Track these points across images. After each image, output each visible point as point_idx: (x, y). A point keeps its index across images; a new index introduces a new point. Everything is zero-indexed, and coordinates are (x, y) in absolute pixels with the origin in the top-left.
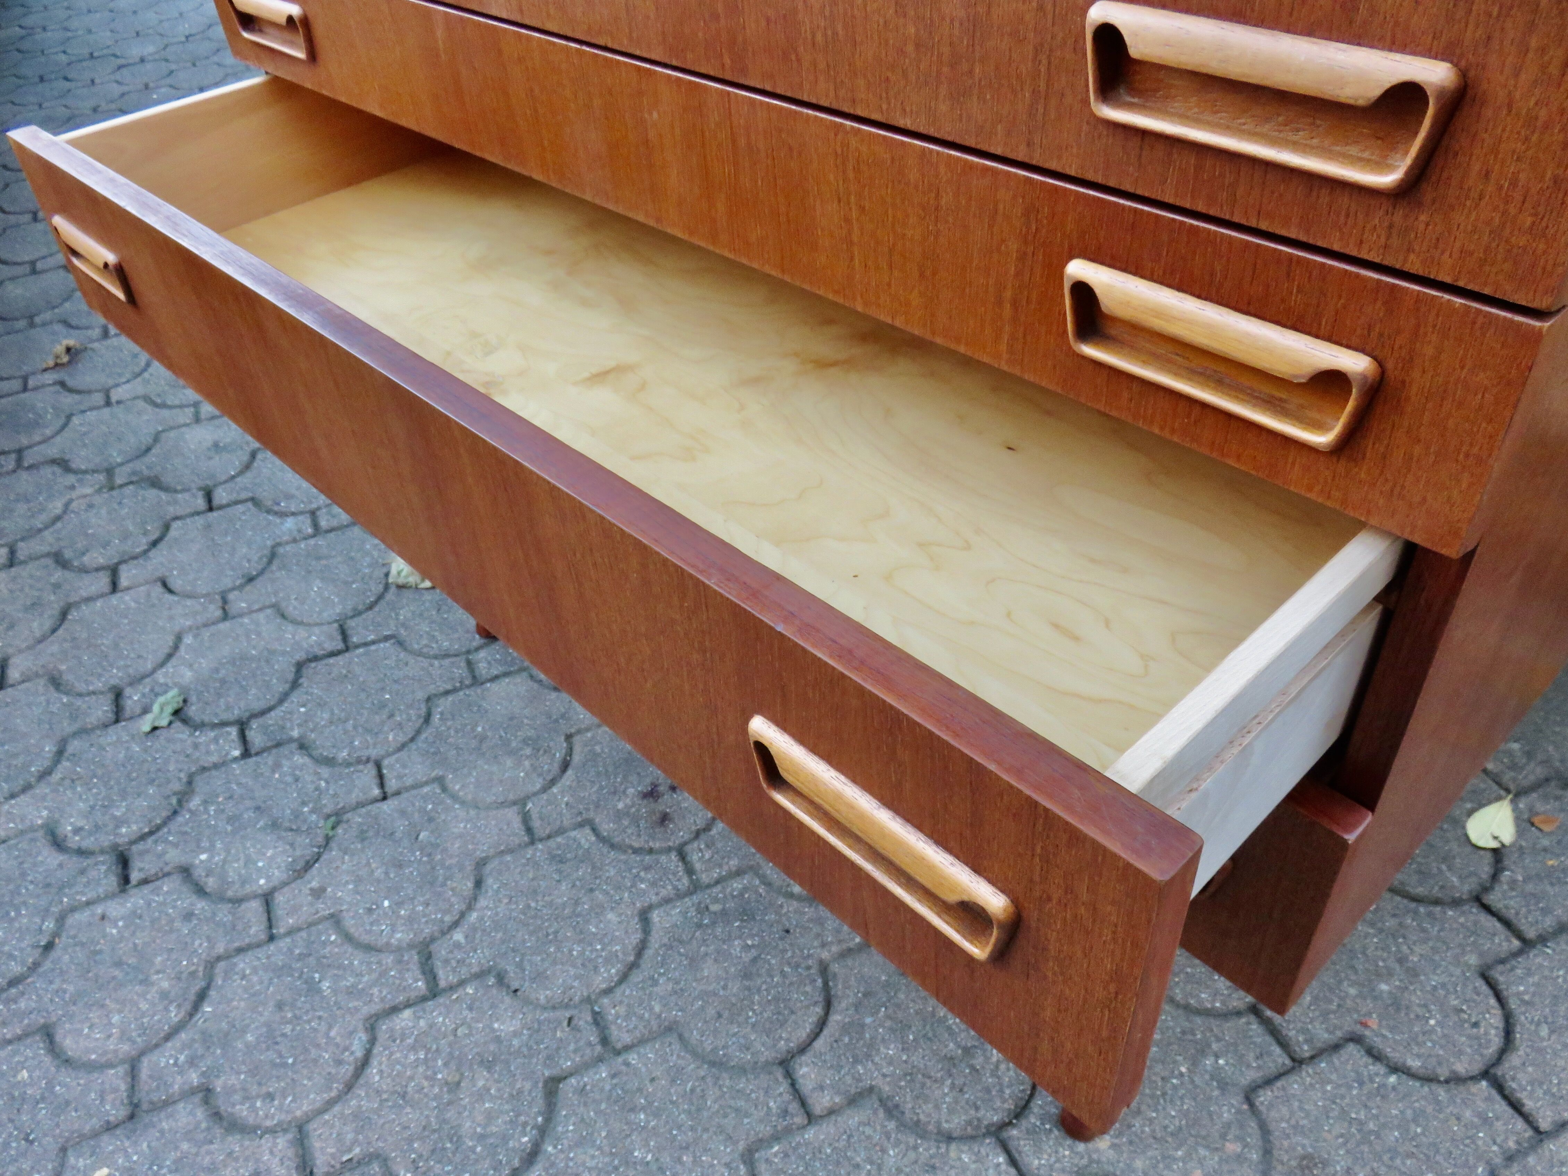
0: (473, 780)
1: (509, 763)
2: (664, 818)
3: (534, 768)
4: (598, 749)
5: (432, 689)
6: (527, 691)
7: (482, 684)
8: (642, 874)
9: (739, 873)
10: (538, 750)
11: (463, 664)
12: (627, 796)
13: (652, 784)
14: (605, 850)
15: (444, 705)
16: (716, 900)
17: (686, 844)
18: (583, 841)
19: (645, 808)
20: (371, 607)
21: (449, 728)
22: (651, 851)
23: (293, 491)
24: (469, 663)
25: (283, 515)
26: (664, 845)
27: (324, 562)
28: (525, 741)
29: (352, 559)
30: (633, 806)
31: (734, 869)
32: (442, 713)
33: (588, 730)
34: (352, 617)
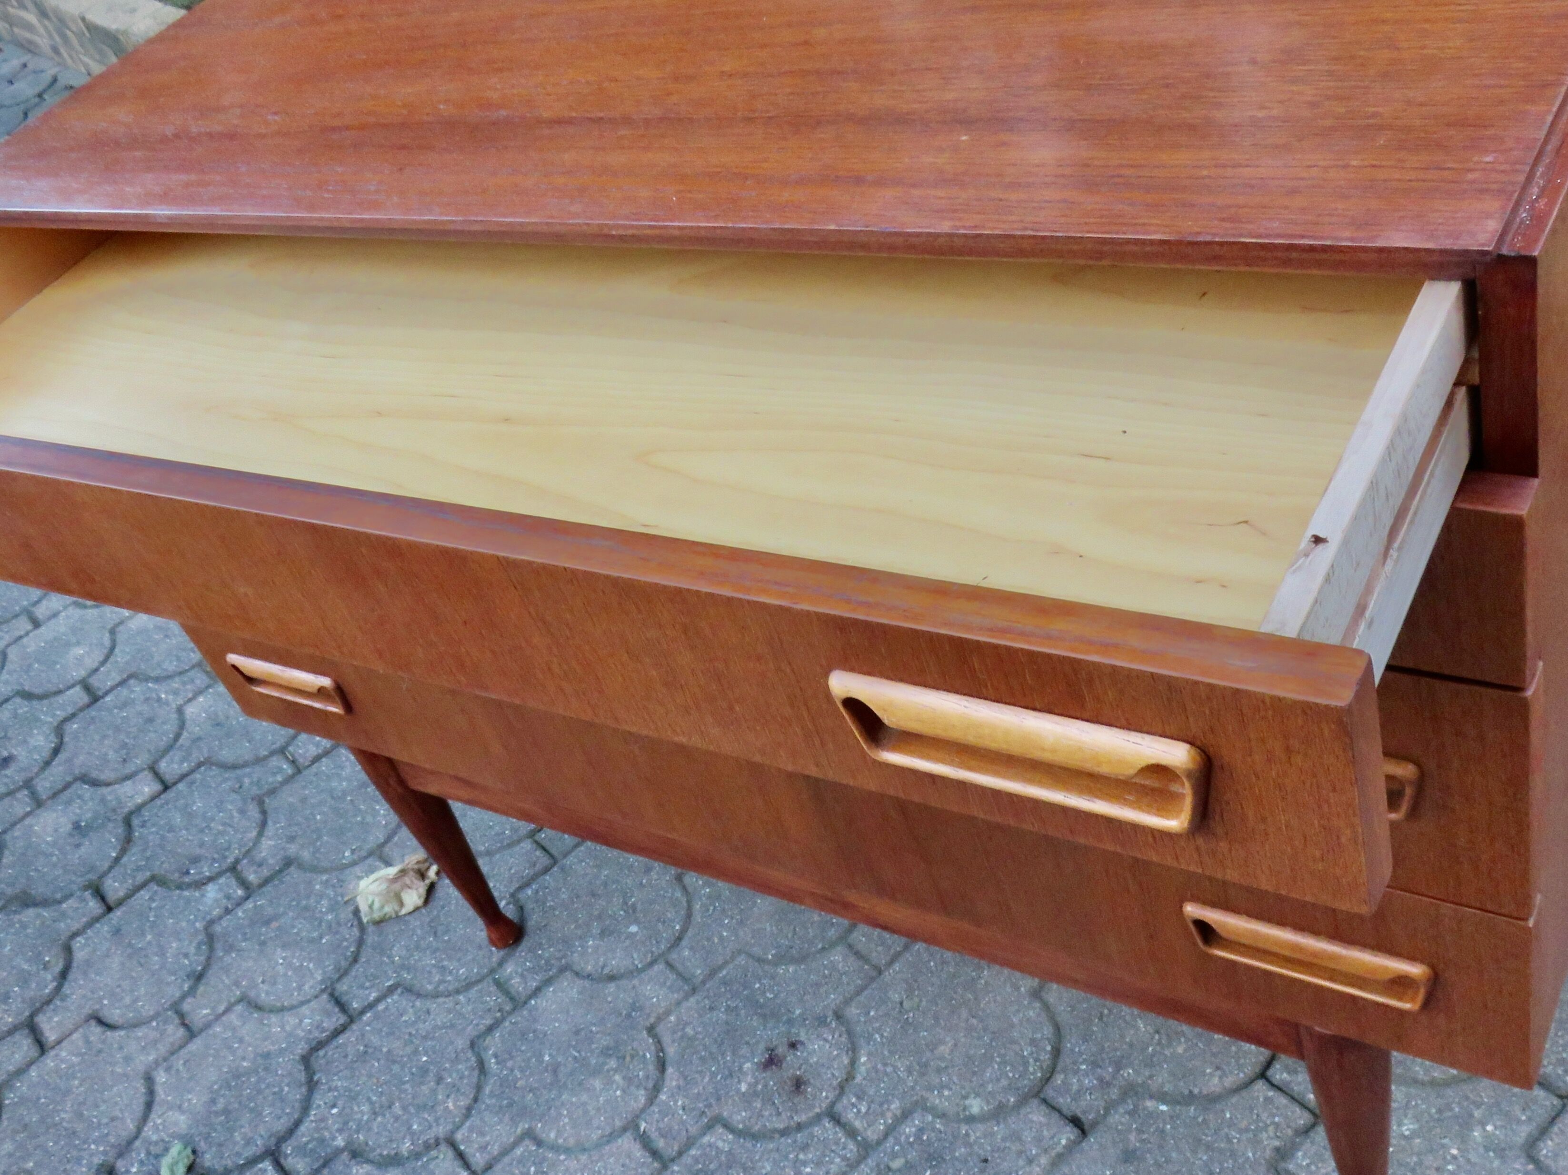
0: (566, 1120)
1: (597, 1084)
2: (798, 1084)
3: (629, 1080)
4: (689, 1031)
5: (471, 1031)
6: (580, 993)
7: (525, 1003)
8: (801, 1156)
9: (905, 1115)
10: (624, 1058)
11: (493, 988)
12: (746, 1074)
13: (768, 1049)
14: (749, 1145)
15: (494, 1044)
16: (894, 1156)
17: (833, 1104)
18: (720, 1144)
19: (771, 1080)
20: (355, 960)
21: (512, 1070)
22: (799, 1127)
23: (198, 851)
24: (498, 984)
25: (200, 884)
26: (811, 1114)
27: (274, 925)
28: (606, 1052)
29: (306, 908)
30: (757, 1083)
31: (898, 1113)
32: (496, 1056)
33: (668, 1013)
34: (340, 979)
